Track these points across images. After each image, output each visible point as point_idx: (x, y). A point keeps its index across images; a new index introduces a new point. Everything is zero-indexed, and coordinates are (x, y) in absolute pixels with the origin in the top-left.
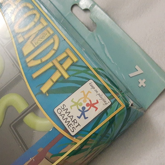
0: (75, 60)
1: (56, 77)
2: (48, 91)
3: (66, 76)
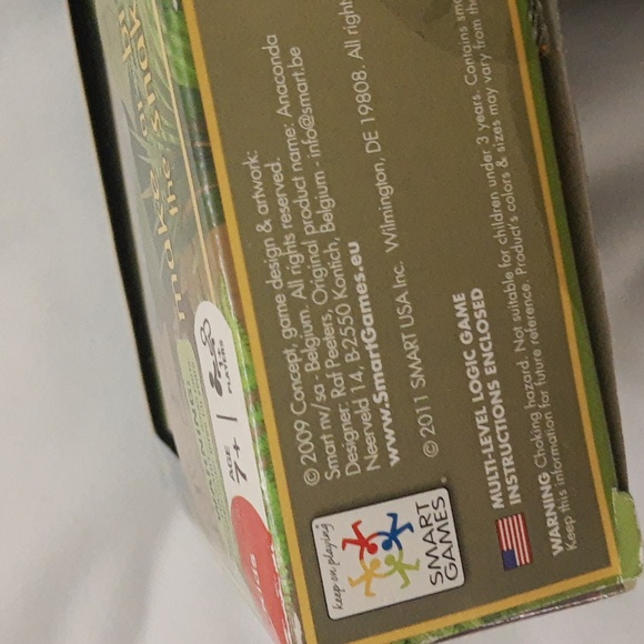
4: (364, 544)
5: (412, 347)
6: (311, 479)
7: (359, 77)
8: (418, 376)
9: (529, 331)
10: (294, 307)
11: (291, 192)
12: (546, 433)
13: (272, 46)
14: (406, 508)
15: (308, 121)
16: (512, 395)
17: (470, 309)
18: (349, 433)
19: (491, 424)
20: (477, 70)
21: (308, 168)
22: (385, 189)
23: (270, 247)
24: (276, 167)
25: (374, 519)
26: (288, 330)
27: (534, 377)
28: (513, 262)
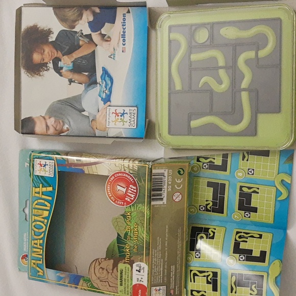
0: (34, 188)
1: (44, 189)
2: (50, 186)
3: (41, 185)
4: (156, 290)
5: (166, 270)
6: (152, 283)
7: (166, 242)
8: (166, 274)
9: (178, 271)
10: (155, 265)
11: (157, 253)
12: (178, 282)
13: (158, 238)
14: (161, 287)
15: (160, 246)
16: (175, 276)
17: (173, 268)
18: (157, 279)
19: (172, 280)
20: (179, 242)
21: (159, 251)
22: (166, 254)
23: (154, 259)
24: (156, 251)
25: (158, 288)
26: (153, 267)
27: (178, 276)
28: (179, 262)
